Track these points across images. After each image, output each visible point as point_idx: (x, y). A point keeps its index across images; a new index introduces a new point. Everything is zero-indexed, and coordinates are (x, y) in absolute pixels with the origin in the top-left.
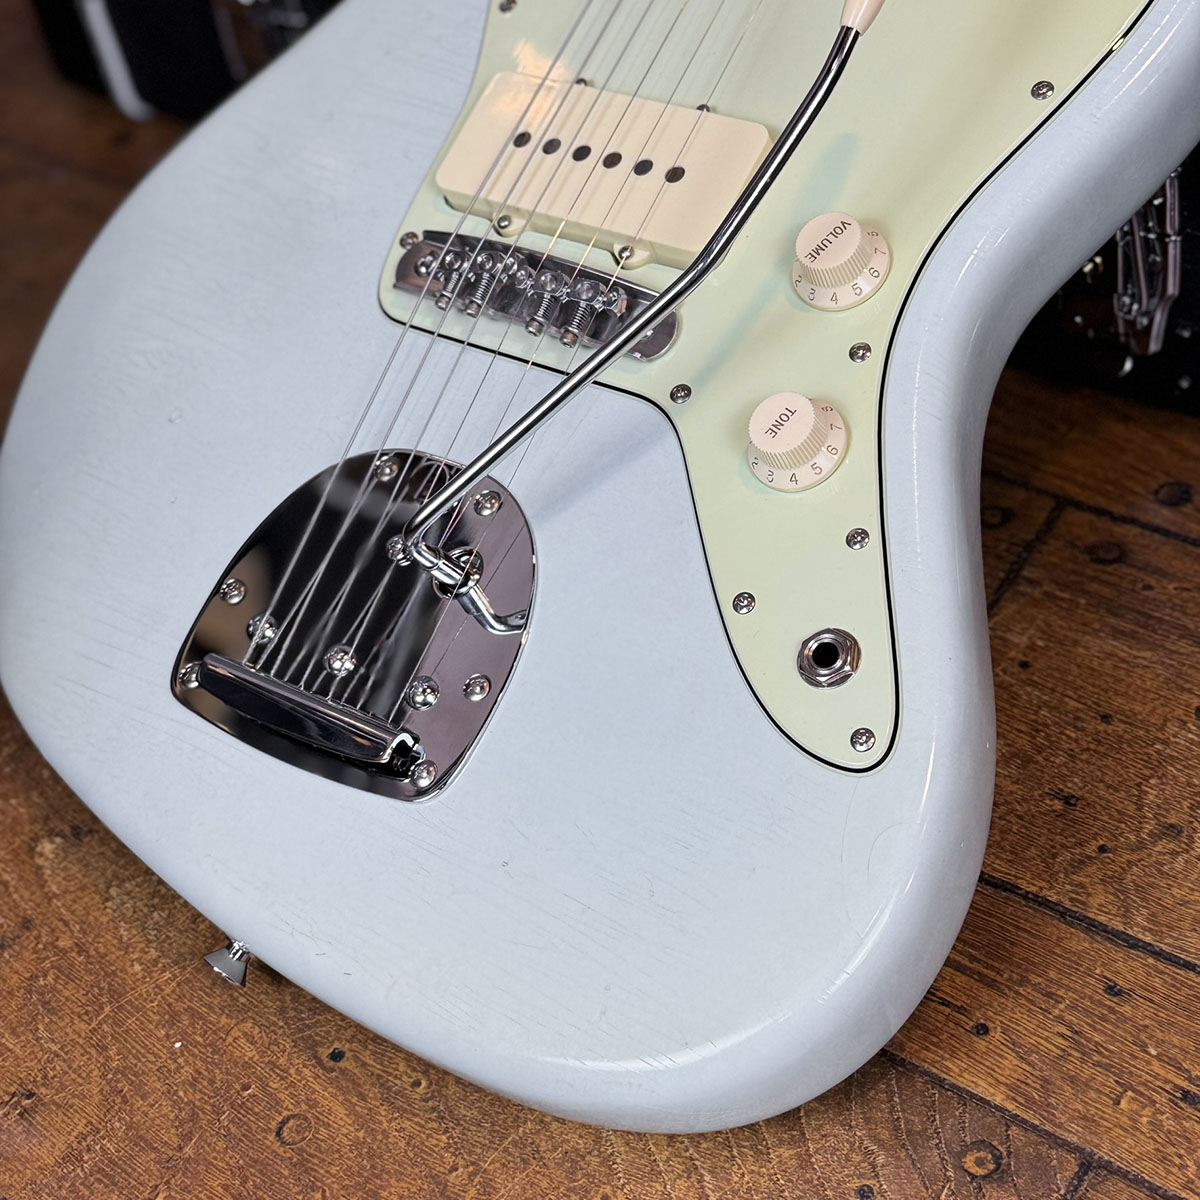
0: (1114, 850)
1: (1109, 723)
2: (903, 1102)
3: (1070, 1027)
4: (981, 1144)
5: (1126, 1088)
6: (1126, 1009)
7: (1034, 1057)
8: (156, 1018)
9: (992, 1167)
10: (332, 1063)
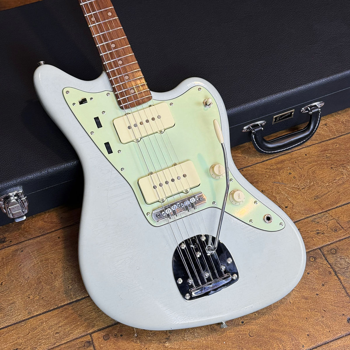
4: (310, 257)
9: (314, 258)
10: (243, 324)
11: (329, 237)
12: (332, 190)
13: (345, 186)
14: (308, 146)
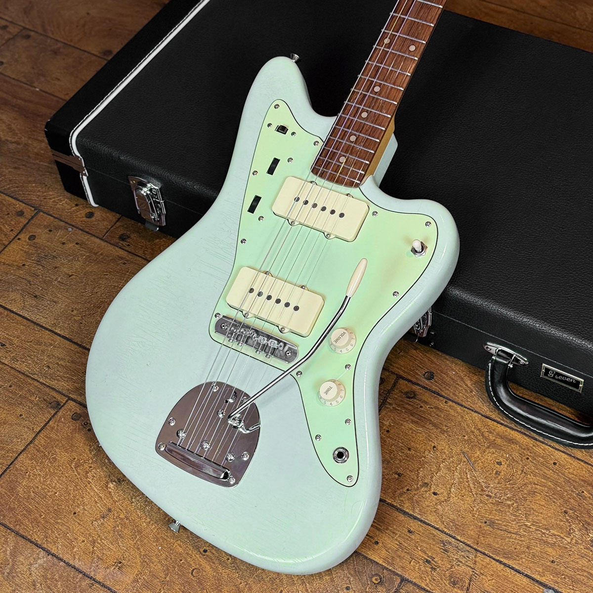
0: (410, 490)
1: (410, 451)
2: (357, 563)
3: (399, 542)
4: (376, 575)
5: (413, 559)
6: (413, 537)
7: (390, 551)
8: (153, 540)
9: (379, 581)
10: (204, 553)
11: (434, 580)
12: (524, 536)
13: (550, 550)
14: (574, 457)
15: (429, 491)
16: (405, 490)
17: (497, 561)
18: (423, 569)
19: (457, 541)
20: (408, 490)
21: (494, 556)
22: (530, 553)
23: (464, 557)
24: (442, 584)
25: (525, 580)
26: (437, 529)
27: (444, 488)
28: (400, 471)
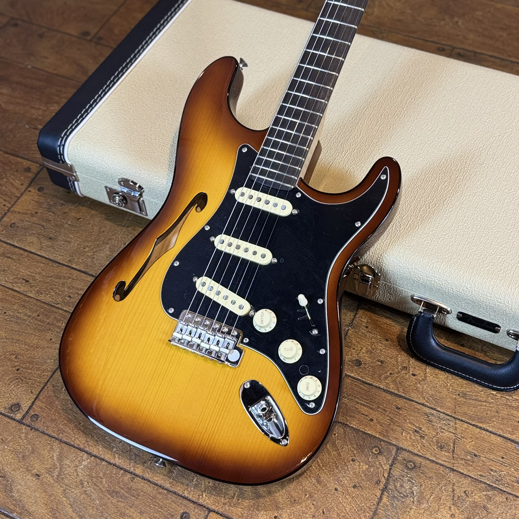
15: (409, 373)
16: (388, 374)
17: (474, 425)
18: (413, 438)
19: (437, 412)
20: (391, 374)
21: (470, 422)
22: (499, 417)
23: (446, 425)
24: (431, 449)
25: (499, 439)
26: (420, 404)
27: (421, 370)
28: (382, 359)
